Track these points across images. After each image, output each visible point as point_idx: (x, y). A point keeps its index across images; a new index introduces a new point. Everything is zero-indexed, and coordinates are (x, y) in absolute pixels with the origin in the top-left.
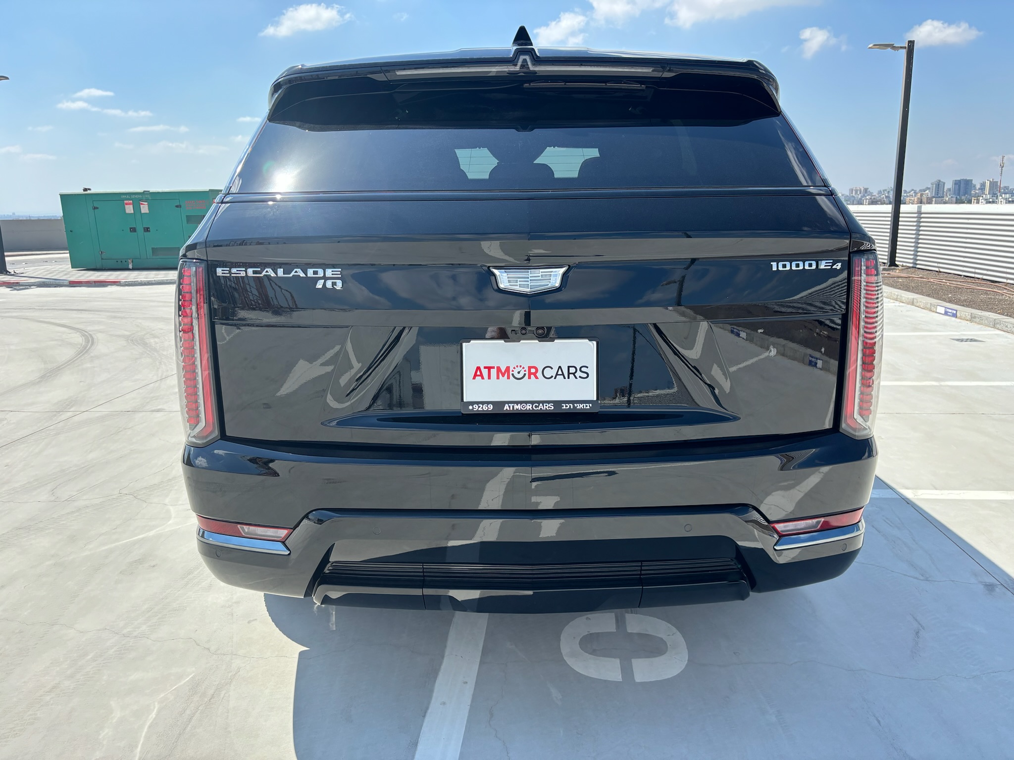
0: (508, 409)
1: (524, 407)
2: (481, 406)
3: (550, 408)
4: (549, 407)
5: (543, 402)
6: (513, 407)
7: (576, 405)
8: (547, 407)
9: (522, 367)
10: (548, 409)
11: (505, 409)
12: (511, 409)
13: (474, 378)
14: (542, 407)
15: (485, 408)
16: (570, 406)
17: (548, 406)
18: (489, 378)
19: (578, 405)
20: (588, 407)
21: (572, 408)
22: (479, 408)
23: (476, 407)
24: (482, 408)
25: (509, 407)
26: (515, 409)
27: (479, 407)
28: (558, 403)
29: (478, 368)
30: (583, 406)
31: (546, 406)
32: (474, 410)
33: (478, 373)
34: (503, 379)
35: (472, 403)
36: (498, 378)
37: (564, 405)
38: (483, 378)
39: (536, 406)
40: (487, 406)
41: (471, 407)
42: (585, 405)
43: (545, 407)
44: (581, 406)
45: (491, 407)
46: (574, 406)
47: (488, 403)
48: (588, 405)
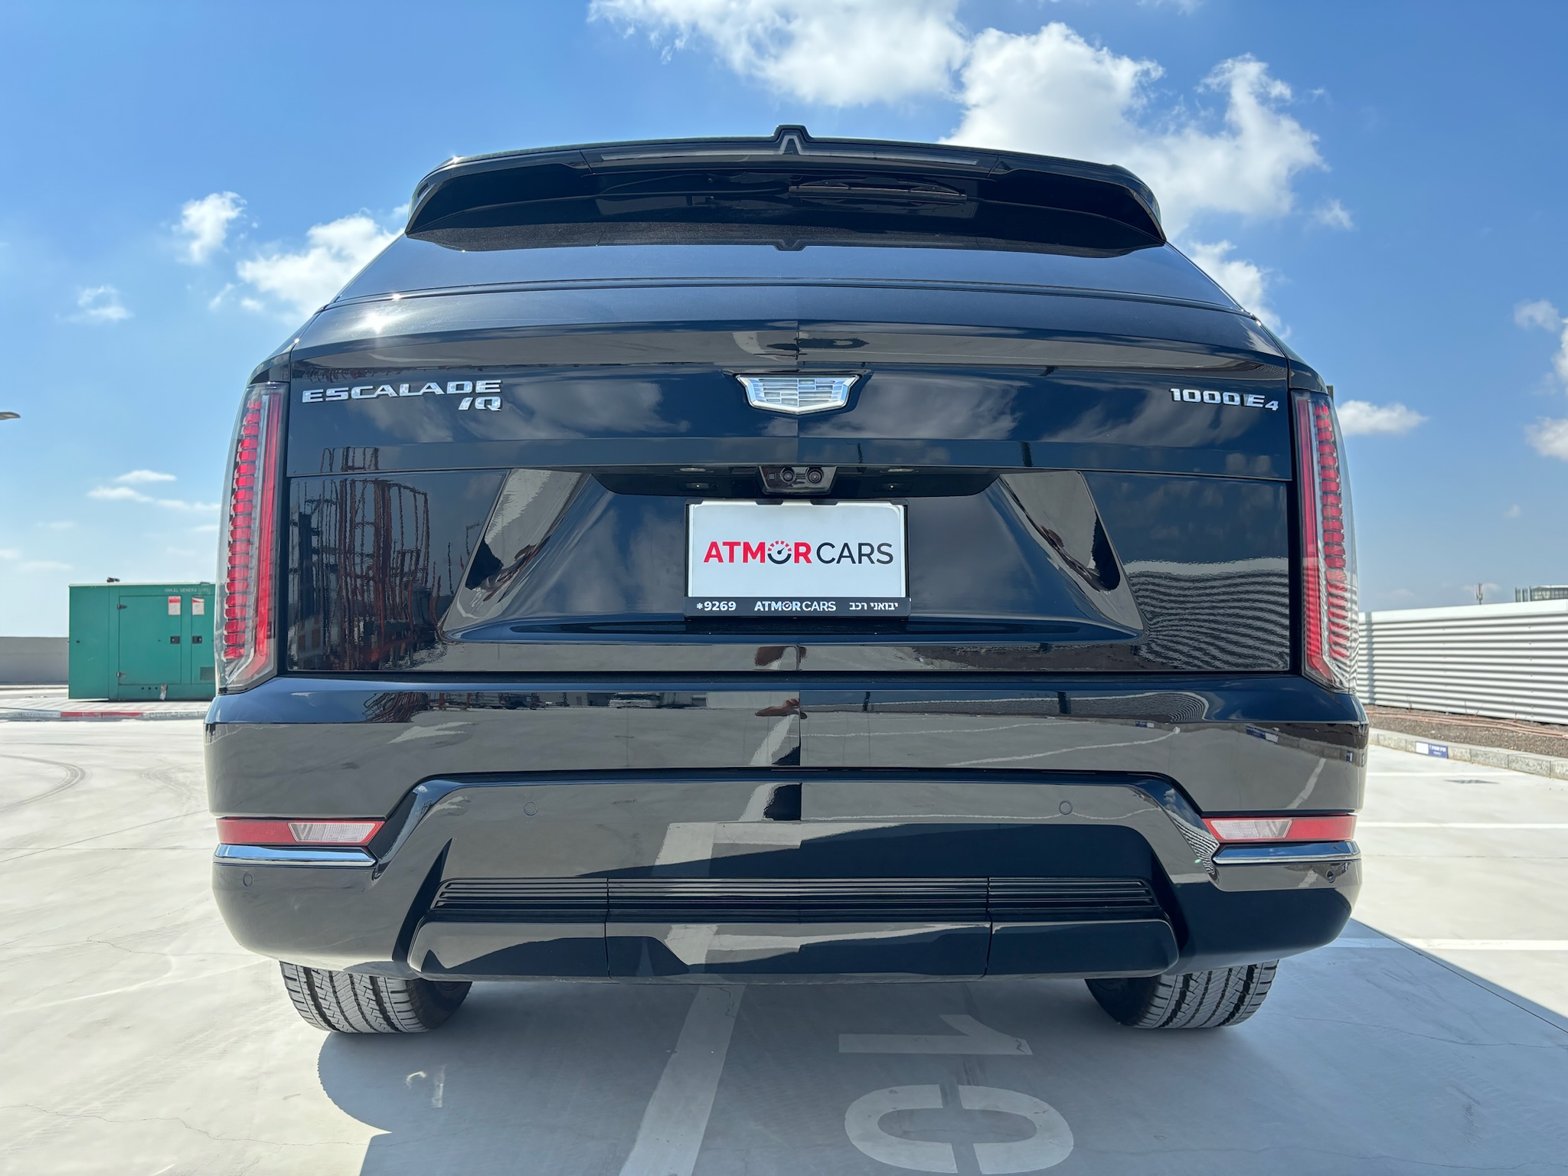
0: (762, 609)
1: (787, 606)
2: (717, 604)
3: (830, 609)
4: (828, 607)
5: (819, 600)
6: (770, 605)
7: (872, 605)
8: (825, 608)
9: (785, 544)
10: (826, 610)
11: (756, 609)
12: (767, 609)
13: (707, 560)
14: (817, 607)
15: (723, 607)
16: (863, 606)
17: (826, 605)
18: (731, 559)
19: (876, 604)
20: (893, 608)
21: (866, 608)
22: (712, 607)
23: (708, 606)
24: (719, 607)
25: (764, 606)
26: (773, 609)
27: (713, 605)
28: (842, 602)
29: (714, 545)
30: (885, 606)
31: (824, 605)
32: (706, 609)
33: (713, 552)
34: (754, 563)
35: (703, 600)
36: (745, 560)
37: (853, 604)
38: (721, 560)
39: (807, 606)
40: (727, 604)
41: (700, 606)
42: (887, 604)
43: (822, 607)
44: (881, 606)
45: (733, 606)
46: (869, 606)
47: (728, 599)
48: (892, 604)
